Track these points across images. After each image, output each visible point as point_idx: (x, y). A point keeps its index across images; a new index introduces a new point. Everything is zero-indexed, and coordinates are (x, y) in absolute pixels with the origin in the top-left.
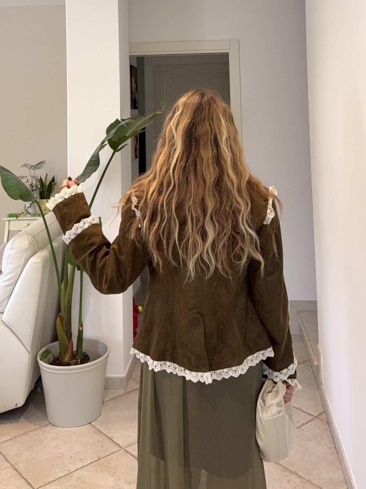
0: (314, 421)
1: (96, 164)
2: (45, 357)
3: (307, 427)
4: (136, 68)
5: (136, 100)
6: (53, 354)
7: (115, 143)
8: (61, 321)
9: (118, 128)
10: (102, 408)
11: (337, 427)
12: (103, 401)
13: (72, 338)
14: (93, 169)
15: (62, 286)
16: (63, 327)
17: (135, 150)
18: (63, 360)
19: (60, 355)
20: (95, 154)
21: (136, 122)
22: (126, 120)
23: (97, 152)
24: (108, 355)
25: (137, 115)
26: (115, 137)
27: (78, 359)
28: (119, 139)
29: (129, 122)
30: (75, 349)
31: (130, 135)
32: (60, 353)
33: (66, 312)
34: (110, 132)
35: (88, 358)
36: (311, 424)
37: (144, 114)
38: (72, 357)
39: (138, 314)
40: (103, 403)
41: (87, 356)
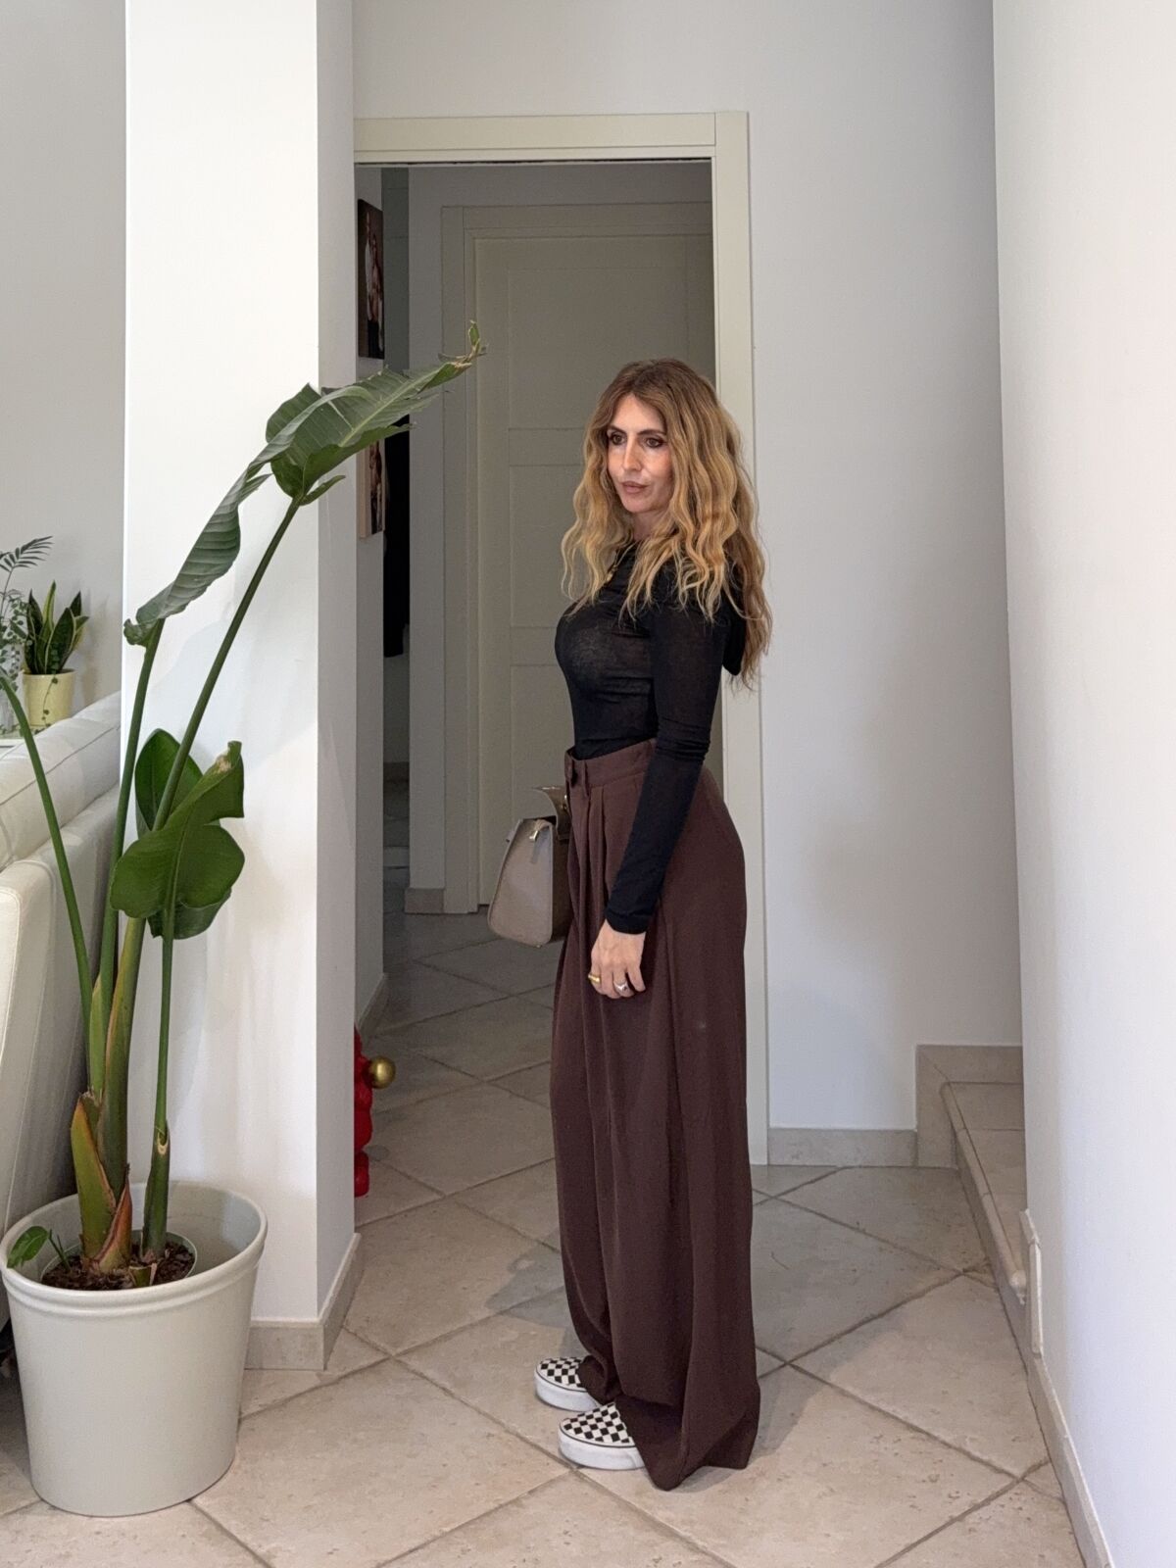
0: (1011, 1496)
1: (227, 547)
2: (27, 1257)
3: (986, 1520)
6: (58, 1246)
7: (298, 470)
8: (88, 1123)
9: (311, 415)
10: (237, 1441)
12: (240, 1413)
13: (128, 1183)
14: (214, 566)
15: (94, 994)
16: (96, 1145)
17: (370, 501)
18: (95, 1265)
19: (84, 1247)
20: (226, 511)
21: (379, 398)
22: (338, 389)
23: (231, 501)
26: (299, 451)
27: (148, 1262)
28: (312, 457)
29: (349, 395)
30: (138, 1223)
31: (353, 443)
32: (82, 1237)
33: (107, 1087)
34: (279, 431)
35: (185, 1259)
36: (1003, 1506)
37: (405, 372)
38: (127, 1256)
39: (375, 1090)
41: (183, 1250)
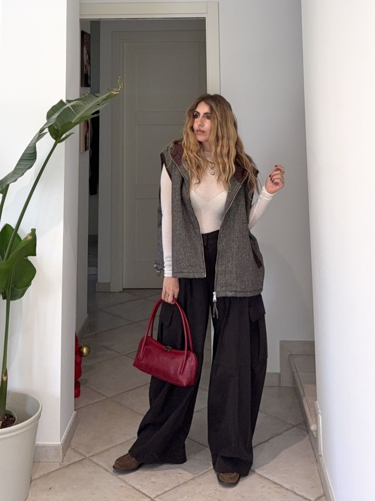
1: (32, 158)
4: (89, 35)
5: (88, 75)
7: (57, 131)
9: (63, 111)
14: (27, 165)
17: (84, 140)
20: (32, 145)
21: (86, 105)
22: (73, 101)
23: (34, 142)
24: (39, 416)
25: (87, 95)
26: (58, 123)
28: (63, 126)
29: (76, 104)
31: (78, 121)
34: (51, 116)
35: (12, 420)
39: (83, 358)
40: (31, 482)
41: (12, 416)
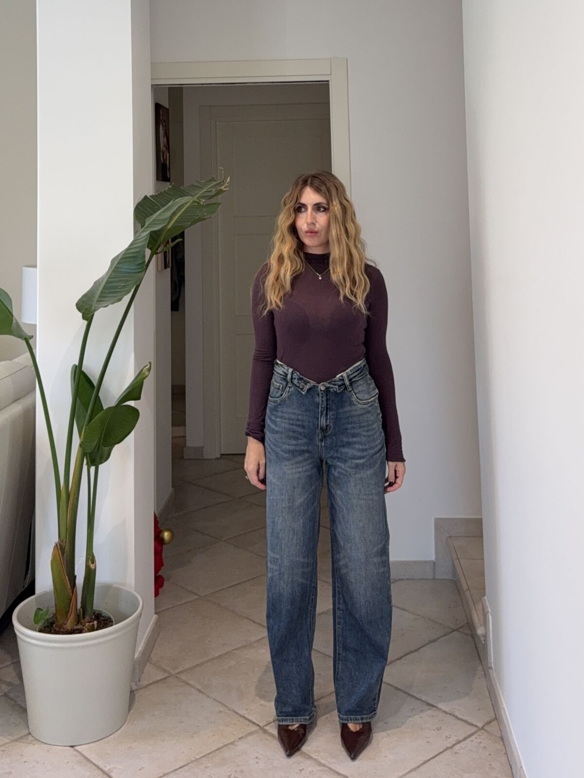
0: (476, 736)
3: (465, 748)
11: (517, 746)
36: (472, 741)
39: (164, 546)
